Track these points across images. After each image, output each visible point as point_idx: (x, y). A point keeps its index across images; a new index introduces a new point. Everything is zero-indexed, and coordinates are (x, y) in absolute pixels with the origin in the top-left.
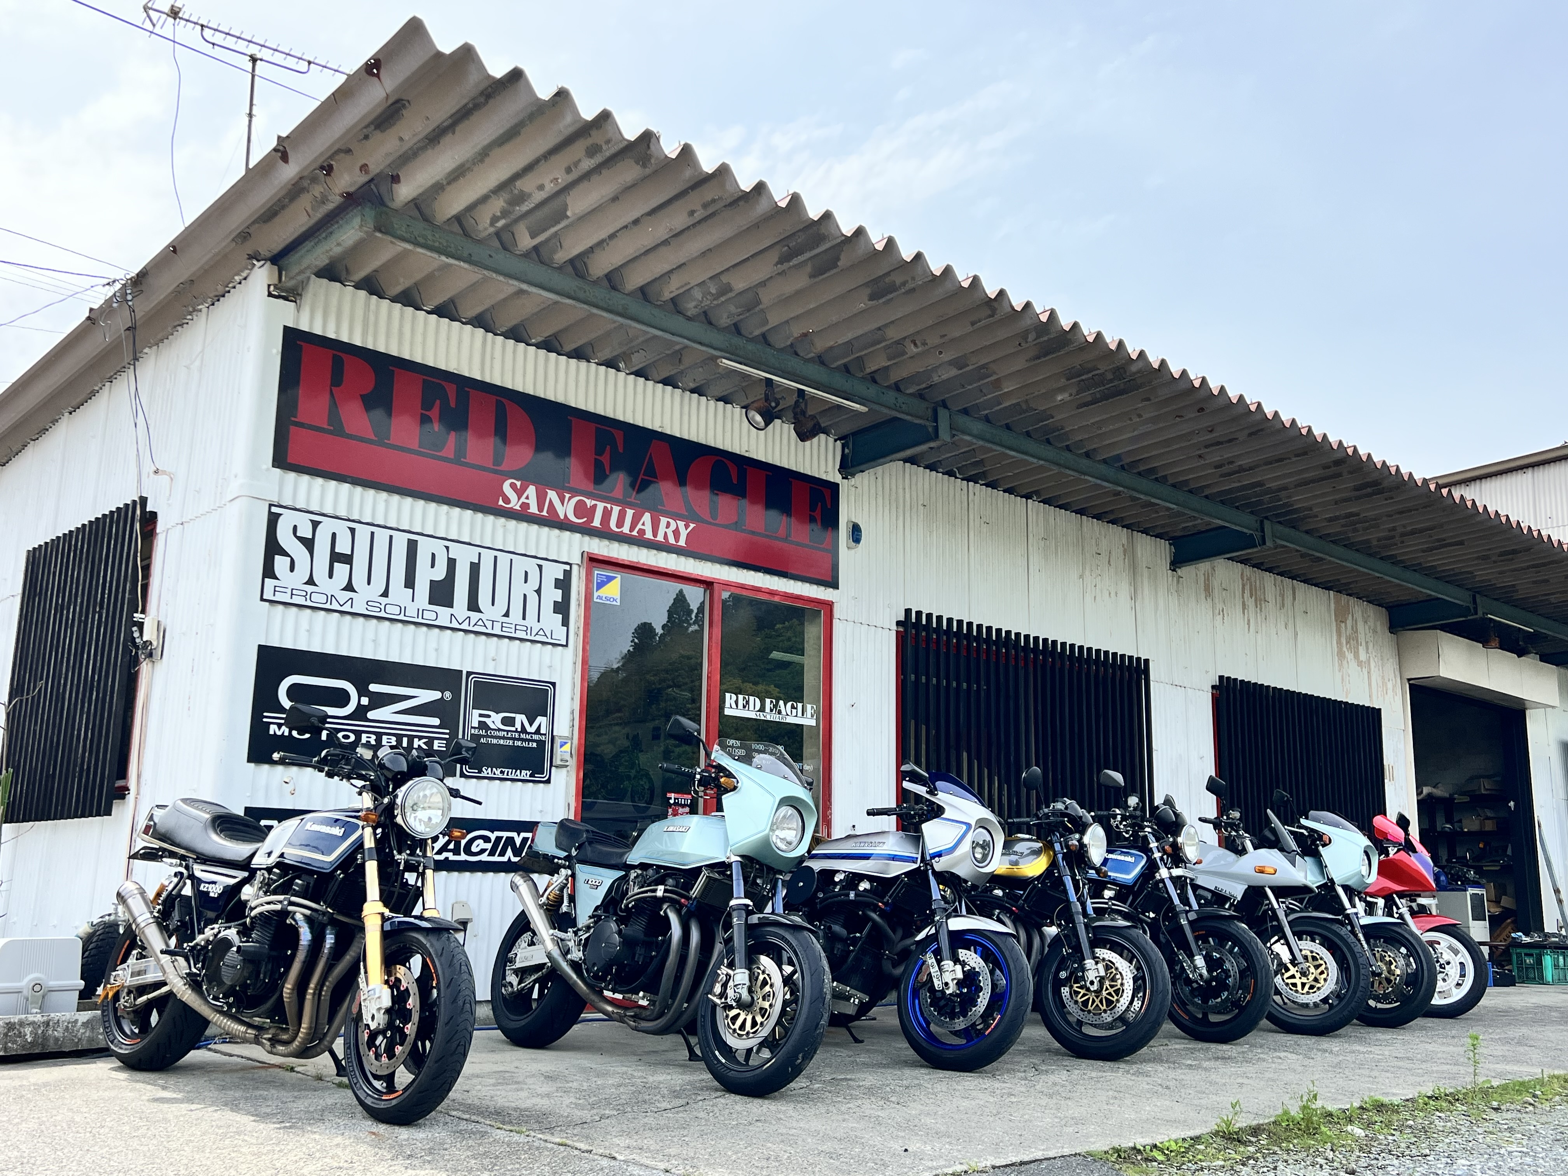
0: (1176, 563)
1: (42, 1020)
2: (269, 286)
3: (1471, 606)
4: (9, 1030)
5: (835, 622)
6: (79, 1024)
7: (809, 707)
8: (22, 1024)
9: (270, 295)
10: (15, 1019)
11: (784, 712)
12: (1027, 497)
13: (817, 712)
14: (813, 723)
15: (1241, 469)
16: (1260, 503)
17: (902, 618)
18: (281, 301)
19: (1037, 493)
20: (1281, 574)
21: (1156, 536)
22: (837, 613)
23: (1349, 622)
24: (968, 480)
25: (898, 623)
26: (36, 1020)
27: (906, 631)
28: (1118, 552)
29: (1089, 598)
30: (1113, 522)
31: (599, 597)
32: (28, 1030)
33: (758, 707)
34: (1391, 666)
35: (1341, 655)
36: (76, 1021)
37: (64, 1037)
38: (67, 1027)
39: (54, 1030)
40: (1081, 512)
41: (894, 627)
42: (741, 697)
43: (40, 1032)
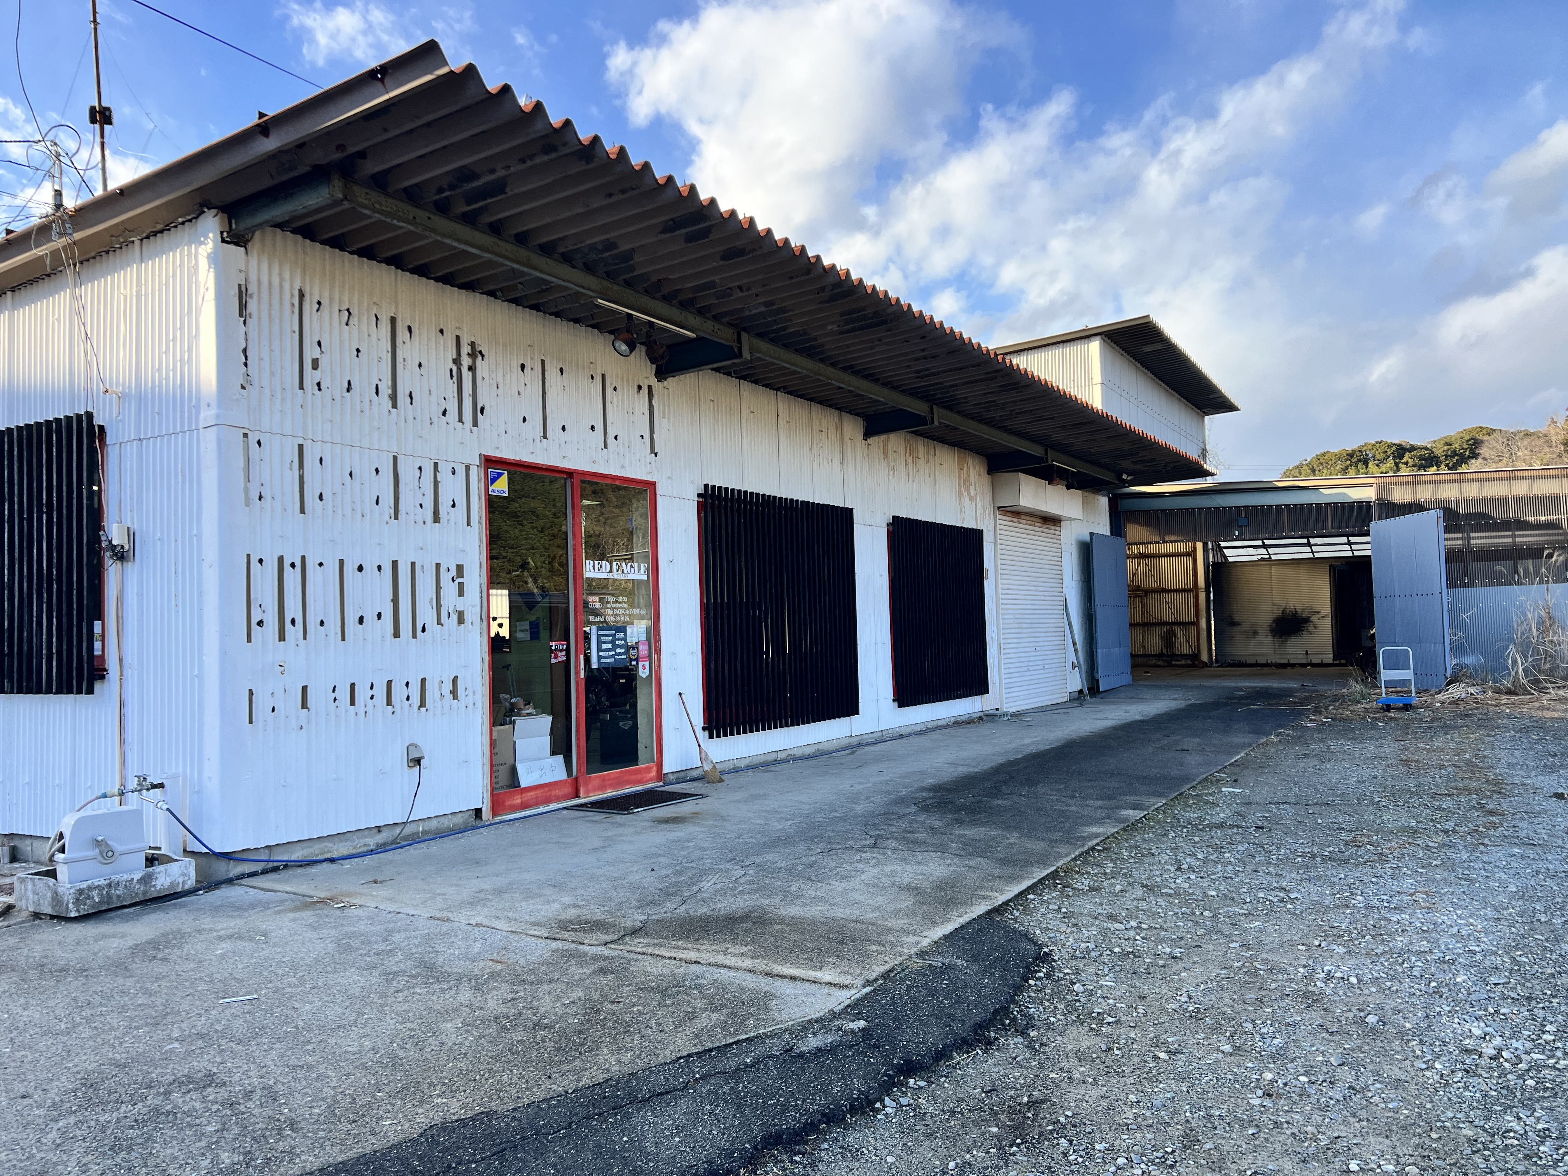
0: (867, 435)
1: (105, 883)
2: (222, 233)
3: (1044, 456)
4: (80, 894)
5: (659, 498)
6: (135, 881)
7: (642, 565)
8: (90, 888)
9: (223, 241)
10: (84, 885)
11: (626, 572)
12: (777, 390)
13: (647, 569)
14: (645, 578)
15: (933, 374)
16: (935, 394)
17: (702, 491)
18: (232, 247)
19: (785, 387)
20: (928, 438)
21: (855, 415)
22: (659, 491)
23: (965, 469)
24: (740, 378)
25: (699, 495)
26: (100, 883)
27: (706, 501)
28: (832, 431)
29: (815, 464)
30: (830, 406)
31: (493, 491)
32: (95, 893)
33: (608, 570)
34: (988, 498)
35: (960, 495)
36: (133, 879)
37: (124, 894)
38: (126, 885)
39: (116, 889)
40: (811, 400)
41: (696, 499)
42: (596, 562)
43: (104, 892)
